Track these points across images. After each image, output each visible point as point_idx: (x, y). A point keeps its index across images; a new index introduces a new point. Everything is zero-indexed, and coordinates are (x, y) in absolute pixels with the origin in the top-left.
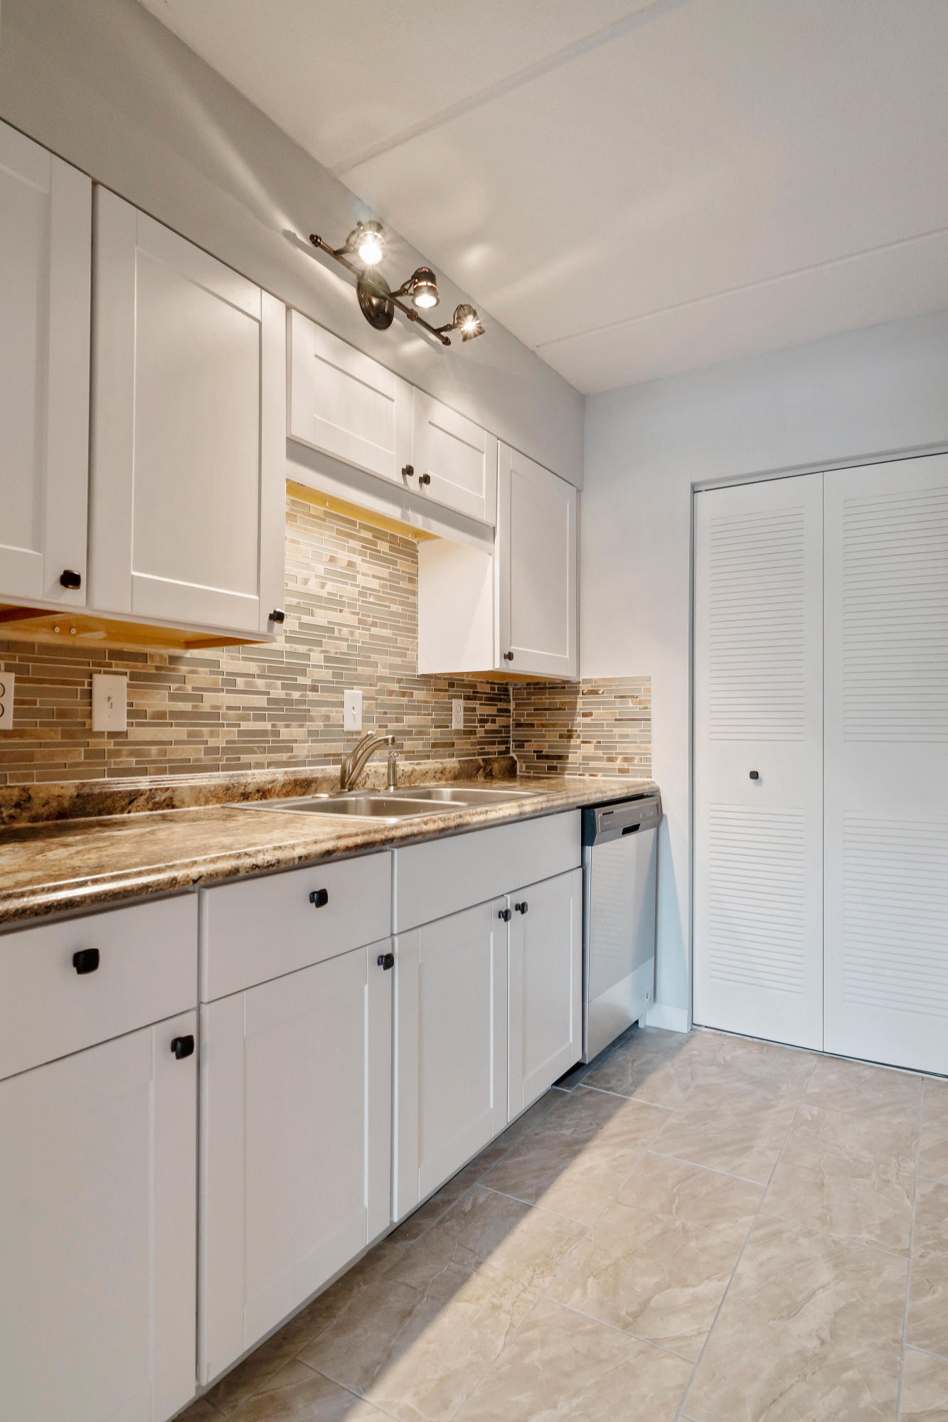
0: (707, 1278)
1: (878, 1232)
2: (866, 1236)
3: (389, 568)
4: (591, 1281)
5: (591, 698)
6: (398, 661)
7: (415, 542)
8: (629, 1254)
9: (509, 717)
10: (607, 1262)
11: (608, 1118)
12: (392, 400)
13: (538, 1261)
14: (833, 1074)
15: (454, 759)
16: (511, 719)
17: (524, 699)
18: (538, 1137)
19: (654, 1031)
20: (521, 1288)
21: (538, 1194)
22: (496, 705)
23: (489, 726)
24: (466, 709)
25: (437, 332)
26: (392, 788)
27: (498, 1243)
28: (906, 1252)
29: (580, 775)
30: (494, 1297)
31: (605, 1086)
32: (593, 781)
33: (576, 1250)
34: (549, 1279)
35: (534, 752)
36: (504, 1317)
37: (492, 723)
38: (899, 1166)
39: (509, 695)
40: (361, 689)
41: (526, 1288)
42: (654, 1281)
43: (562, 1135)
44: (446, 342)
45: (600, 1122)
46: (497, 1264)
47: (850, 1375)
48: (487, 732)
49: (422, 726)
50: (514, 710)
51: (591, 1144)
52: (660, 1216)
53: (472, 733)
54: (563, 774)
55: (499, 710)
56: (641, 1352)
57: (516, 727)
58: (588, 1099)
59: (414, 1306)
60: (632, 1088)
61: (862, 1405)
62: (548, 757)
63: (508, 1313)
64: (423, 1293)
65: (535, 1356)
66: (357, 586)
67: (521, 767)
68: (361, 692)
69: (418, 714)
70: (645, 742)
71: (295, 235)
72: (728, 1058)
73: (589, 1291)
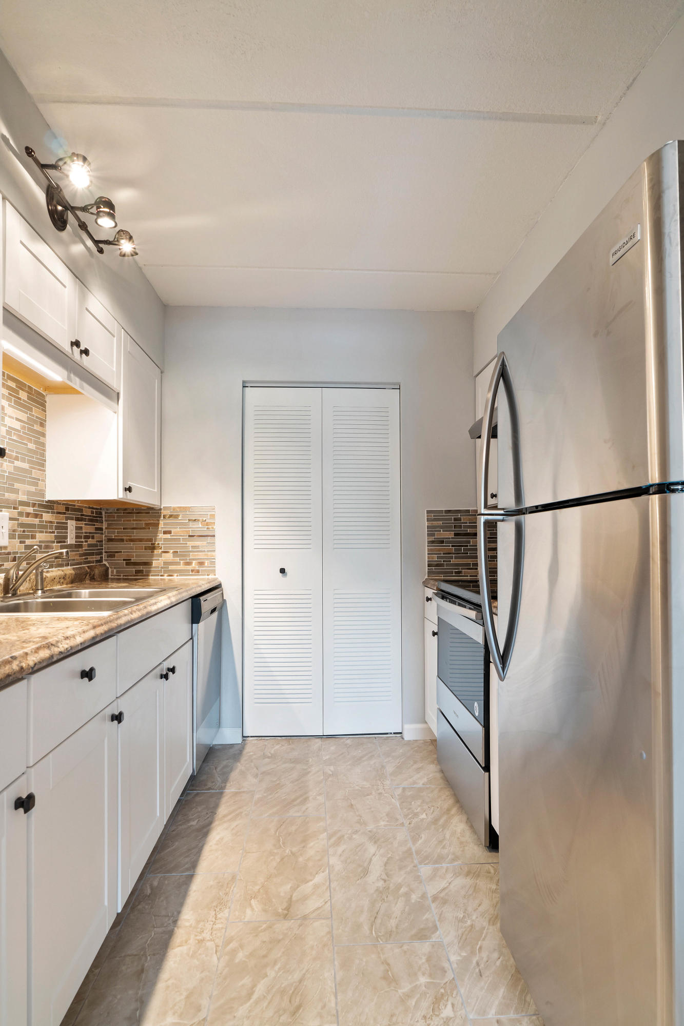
0: (317, 874)
1: (387, 819)
2: (382, 823)
3: (27, 413)
4: (253, 902)
5: (171, 521)
6: (33, 489)
7: (44, 394)
8: (268, 878)
9: (102, 534)
10: (257, 887)
11: (217, 806)
12: (65, 286)
13: (214, 904)
14: (332, 746)
15: (69, 567)
16: (104, 536)
17: (114, 521)
18: (174, 833)
19: (220, 747)
20: (212, 923)
21: (194, 865)
22: (94, 525)
23: (90, 541)
24: (77, 528)
25: (96, 242)
26: (40, 592)
27: (182, 904)
28: (402, 824)
29: (161, 576)
30: (196, 936)
31: (205, 788)
32: (170, 580)
33: (235, 889)
34: (227, 911)
35: (124, 560)
36: (210, 944)
37: (92, 539)
38: (383, 784)
39: (102, 517)
40: (8, 512)
41: (215, 922)
42: (289, 886)
43: (191, 826)
44: (101, 251)
45: (213, 810)
46: (187, 916)
47: (403, 890)
48: (89, 545)
49: (48, 542)
50: (106, 528)
51: (214, 825)
52: (275, 851)
53: (80, 546)
54: (148, 576)
55: (97, 529)
56: (300, 926)
57: (108, 541)
58: (198, 799)
59: (143, 965)
60: (223, 785)
61: (413, 901)
62: (135, 564)
63: (211, 940)
64: (145, 955)
65: (241, 956)
66: (5, 426)
67: (112, 572)
68: (8, 514)
69: (46, 532)
70: (211, 551)
71: (8, 140)
72: (272, 752)
73: (255, 907)
